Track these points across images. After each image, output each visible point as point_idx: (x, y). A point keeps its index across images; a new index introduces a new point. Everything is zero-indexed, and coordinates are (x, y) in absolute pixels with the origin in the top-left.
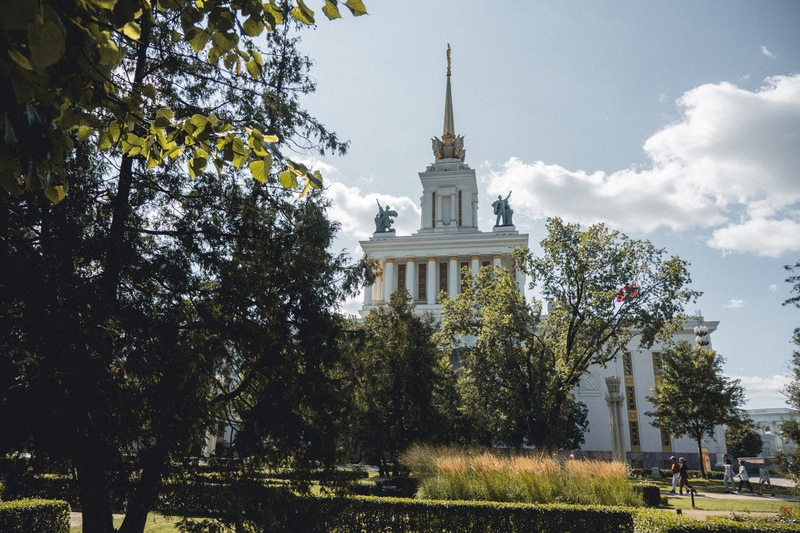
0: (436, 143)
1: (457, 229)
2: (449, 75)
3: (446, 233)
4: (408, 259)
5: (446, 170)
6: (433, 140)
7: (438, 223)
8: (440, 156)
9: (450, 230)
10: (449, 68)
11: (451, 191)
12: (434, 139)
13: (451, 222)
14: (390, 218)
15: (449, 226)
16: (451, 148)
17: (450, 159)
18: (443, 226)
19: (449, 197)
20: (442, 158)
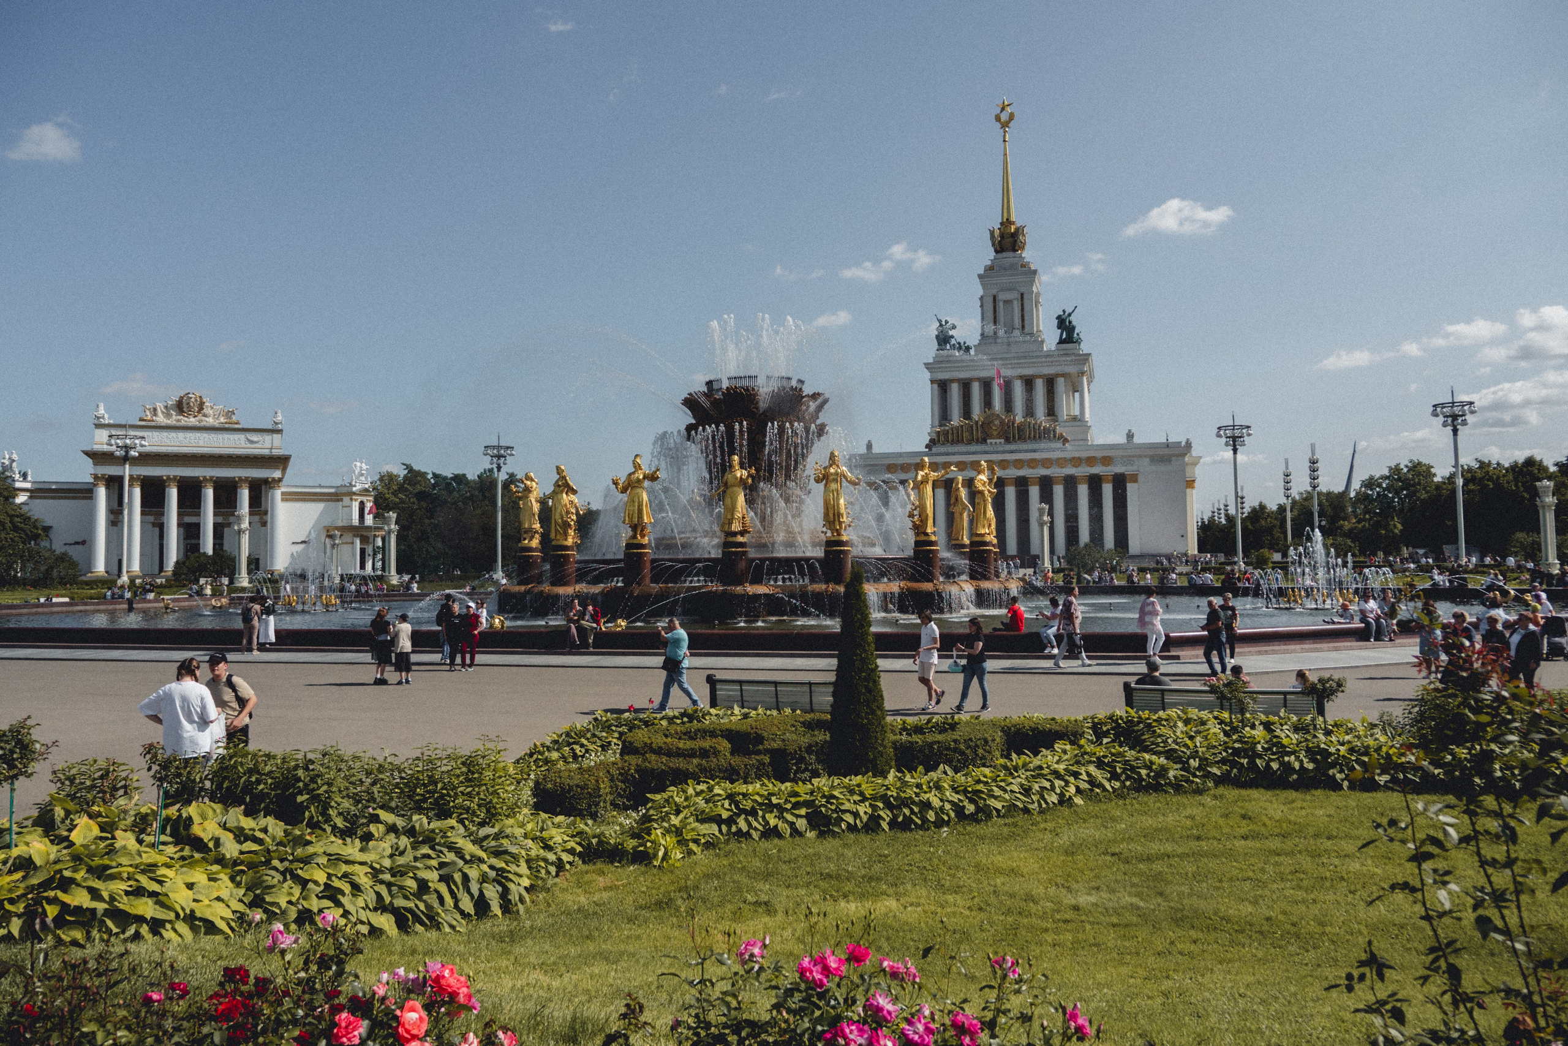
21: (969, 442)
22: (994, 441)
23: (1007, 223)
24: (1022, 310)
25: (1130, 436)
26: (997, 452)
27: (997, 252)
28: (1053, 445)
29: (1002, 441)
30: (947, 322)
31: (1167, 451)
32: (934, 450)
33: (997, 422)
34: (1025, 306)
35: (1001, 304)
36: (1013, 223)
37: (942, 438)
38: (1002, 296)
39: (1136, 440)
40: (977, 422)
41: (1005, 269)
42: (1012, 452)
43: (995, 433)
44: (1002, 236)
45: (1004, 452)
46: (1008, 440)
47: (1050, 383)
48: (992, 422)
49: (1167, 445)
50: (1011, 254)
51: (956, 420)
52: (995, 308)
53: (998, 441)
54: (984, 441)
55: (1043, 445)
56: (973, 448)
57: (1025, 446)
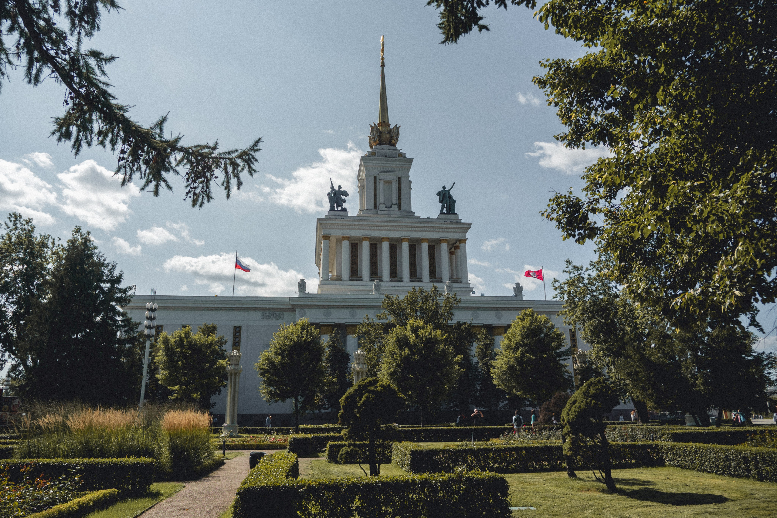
0: (375, 129)
1: (398, 213)
2: (383, 65)
3: (390, 216)
4: (364, 239)
5: (386, 156)
6: (371, 126)
7: (381, 205)
8: (378, 142)
9: (392, 213)
10: (383, 59)
11: (392, 177)
12: (373, 125)
13: (393, 206)
14: (343, 197)
15: (391, 209)
16: (388, 135)
17: (387, 147)
18: (386, 209)
19: (390, 182)
20: (380, 144)
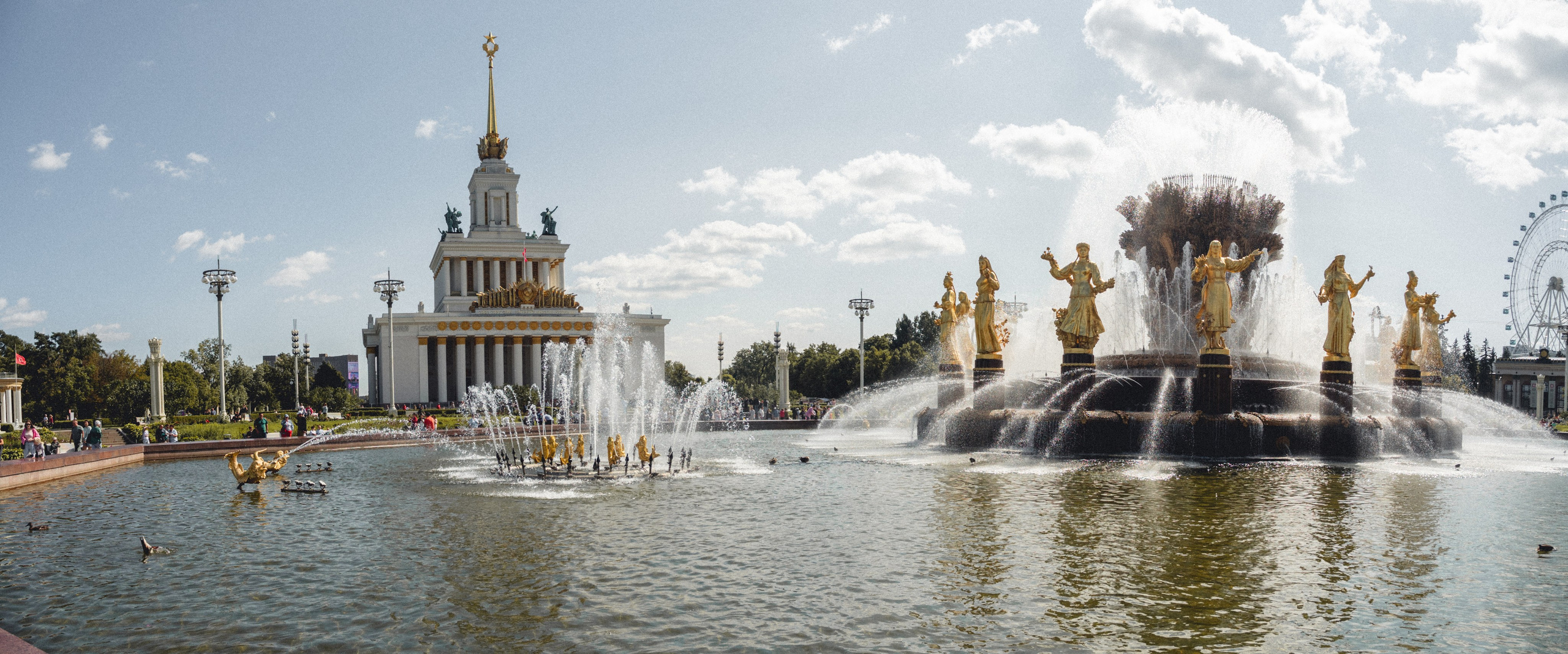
21: (505, 306)
22: (526, 306)
23: (492, 135)
24: (508, 206)
25: (626, 308)
26: (525, 315)
27: (482, 158)
28: (571, 312)
29: (533, 306)
30: (455, 210)
31: (651, 321)
32: (477, 311)
33: (530, 290)
34: (510, 204)
35: (492, 200)
36: (497, 135)
37: (484, 302)
38: (494, 193)
39: (632, 311)
40: (512, 290)
41: (494, 172)
42: (540, 315)
43: (527, 299)
44: (490, 144)
45: (534, 315)
46: (537, 306)
47: (536, 265)
48: (526, 289)
49: (652, 317)
50: (496, 160)
51: (497, 286)
52: (486, 203)
53: (530, 306)
54: (518, 305)
55: (564, 311)
56: (508, 311)
57: (550, 311)
